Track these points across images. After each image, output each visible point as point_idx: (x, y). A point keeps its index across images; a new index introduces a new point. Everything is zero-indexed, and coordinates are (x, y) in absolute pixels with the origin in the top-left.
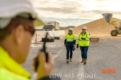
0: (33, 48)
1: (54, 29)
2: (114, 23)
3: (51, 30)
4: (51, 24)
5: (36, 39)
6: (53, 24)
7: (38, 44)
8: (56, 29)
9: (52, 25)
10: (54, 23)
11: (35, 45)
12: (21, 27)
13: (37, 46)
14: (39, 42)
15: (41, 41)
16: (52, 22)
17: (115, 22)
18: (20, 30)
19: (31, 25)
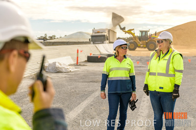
0: (72, 72)
1: (108, 41)
2: (132, 32)
3: (103, 43)
4: (103, 34)
5: (78, 57)
6: (105, 34)
7: (80, 65)
8: (111, 41)
9: (104, 36)
10: (107, 31)
11: (76, 68)
12: (15, 52)
13: (79, 69)
14: (83, 62)
15: (85, 61)
16: (104, 31)
17: (133, 29)
18: (14, 56)
19: (26, 49)
